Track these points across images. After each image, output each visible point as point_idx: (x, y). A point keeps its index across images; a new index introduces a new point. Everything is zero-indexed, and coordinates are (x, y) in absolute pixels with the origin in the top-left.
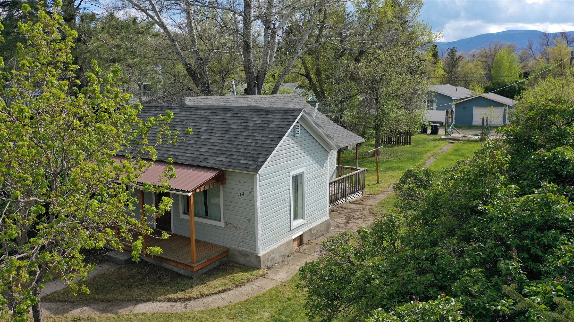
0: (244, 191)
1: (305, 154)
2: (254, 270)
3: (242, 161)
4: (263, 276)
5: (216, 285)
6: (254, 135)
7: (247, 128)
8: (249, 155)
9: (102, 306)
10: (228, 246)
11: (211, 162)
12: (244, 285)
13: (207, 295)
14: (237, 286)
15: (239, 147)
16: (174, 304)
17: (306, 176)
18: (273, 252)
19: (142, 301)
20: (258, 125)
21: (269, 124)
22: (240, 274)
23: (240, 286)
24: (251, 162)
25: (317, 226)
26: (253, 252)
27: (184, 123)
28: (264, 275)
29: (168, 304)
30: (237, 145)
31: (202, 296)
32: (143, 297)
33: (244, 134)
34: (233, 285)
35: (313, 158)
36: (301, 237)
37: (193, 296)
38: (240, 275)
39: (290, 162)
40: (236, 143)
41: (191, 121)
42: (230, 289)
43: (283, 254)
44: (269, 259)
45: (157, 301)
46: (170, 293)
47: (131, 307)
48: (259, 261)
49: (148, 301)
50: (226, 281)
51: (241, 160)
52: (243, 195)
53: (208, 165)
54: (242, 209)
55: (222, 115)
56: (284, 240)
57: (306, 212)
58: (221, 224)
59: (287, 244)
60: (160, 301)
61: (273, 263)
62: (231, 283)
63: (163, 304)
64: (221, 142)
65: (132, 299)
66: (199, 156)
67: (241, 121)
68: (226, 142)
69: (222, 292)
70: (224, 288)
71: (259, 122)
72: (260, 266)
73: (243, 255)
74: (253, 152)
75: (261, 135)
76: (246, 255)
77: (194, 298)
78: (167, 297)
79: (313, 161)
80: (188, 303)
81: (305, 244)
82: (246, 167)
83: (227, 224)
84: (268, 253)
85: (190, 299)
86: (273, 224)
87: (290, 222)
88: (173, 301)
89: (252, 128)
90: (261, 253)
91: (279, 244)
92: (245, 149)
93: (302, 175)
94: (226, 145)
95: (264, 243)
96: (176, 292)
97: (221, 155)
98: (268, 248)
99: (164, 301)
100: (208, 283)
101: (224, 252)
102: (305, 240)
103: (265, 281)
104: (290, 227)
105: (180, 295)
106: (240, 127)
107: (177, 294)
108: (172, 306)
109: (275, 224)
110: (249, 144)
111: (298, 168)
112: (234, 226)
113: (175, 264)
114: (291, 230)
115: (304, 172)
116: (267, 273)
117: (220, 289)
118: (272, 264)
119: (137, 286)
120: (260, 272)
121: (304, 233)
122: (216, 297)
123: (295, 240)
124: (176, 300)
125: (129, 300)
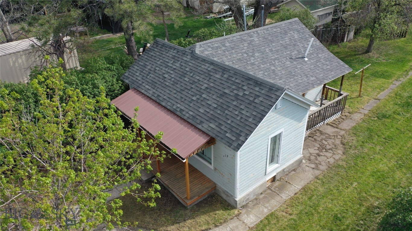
1: (285, 118)
3: (227, 135)
4: (238, 216)
6: (241, 107)
7: (237, 97)
8: (234, 130)
10: (216, 183)
11: (205, 127)
12: (221, 225)
14: (216, 226)
15: (228, 117)
17: (284, 134)
18: (248, 195)
20: (246, 97)
21: (255, 99)
23: (218, 226)
24: (234, 139)
25: (290, 165)
26: (233, 195)
30: (227, 114)
33: (234, 103)
35: (293, 118)
36: (274, 177)
38: (220, 214)
39: (270, 129)
40: (226, 112)
41: (197, 73)
42: (210, 228)
43: (256, 193)
44: (244, 200)
46: (169, 224)
48: (236, 204)
50: (209, 219)
52: (227, 157)
53: (203, 129)
56: (259, 183)
57: (281, 158)
58: (212, 167)
59: (261, 185)
64: (216, 106)
66: (198, 117)
68: (219, 108)
72: (237, 206)
73: (225, 194)
74: (237, 127)
75: (247, 109)
79: (292, 121)
81: (277, 180)
82: (230, 143)
83: (215, 169)
84: (244, 196)
87: (266, 168)
89: (241, 98)
90: (237, 199)
91: (254, 188)
92: (232, 122)
93: (280, 134)
94: (219, 112)
95: (241, 190)
96: (173, 224)
98: (245, 192)
101: (213, 188)
102: (277, 178)
104: (266, 172)
106: (232, 94)
107: (173, 227)
109: (252, 175)
110: (236, 117)
111: (277, 130)
112: (220, 172)
114: (265, 175)
115: (282, 132)
116: (241, 213)
118: (246, 203)
120: (236, 212)
121: (277, 174)
123: (268, 181)
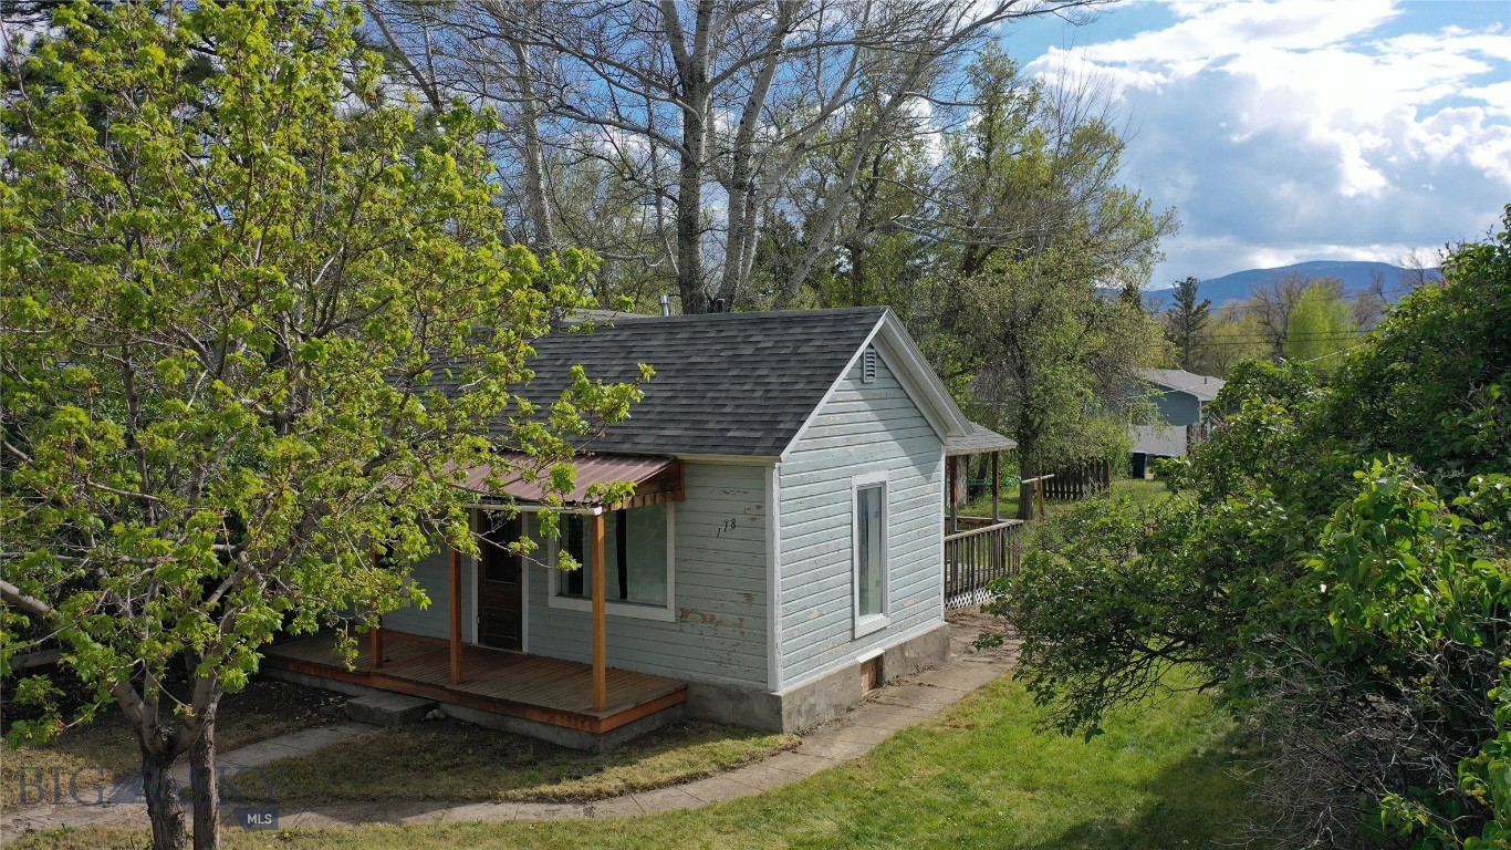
0: (734, 517)
1: (888, 436)
2: (765, 735)
3: (730, 434)
4: (793, 749)
5: (667, 766)
6: (757, 373)
7: (735, 360)
8: (751, 418)
9: (353, 809)
10: (685, 675)
11: (646, 442)
12: (743, 767)
13: (646, 788)
14: (725, 768)
15: (719, 402)
16: (555, 807)
17: (891, 496)
18: (811, 689)
19: (465, 801)
20: (768, 352)
21: (797, 347)
22: (728, 742)
24: (758, 434)
25: (918, 638)
26: (760, 686)
27: (560, 362)
28: (794, 747)
29: (541, 808)
30: (713, 398)
31: (632, 788)
32: (467, 791)
33: (731, 373)
34: (714, 765)
35: (908, 450)
36: (878, 661)
37: (607, 789)
38: (729, 747)
39: (851, 449)
40: (710, 395)
41: (580, 356)
42: (706, 775)
43: (835, 702)
44: (803, 709)
45: (507, 799)
46: (539, 783)
47: (438, 813)
48: (778, 712)
49: (480, 799)
50: (693, 758)
51: (729, 430)
52: (734, 526)
53: (638, 449)
54: (728, 566)
55: (663, 337)
56: (837, 664)
57: (890, 596)
58: (669, 615)
59: (846, 674)
60: (515, 800)
61: (811, 722)
62: (707, 761)
63: (523, 807)
64: (669, 394)
65: (438, 793)
67: (718, 347)
68: (683, 394)
69: (685, 782)
70: (690, 771)
71: (770, 345)
72: (781, 724)
73: (730, 697)
74: (760, 411)
75: (779, 372)
76: (737, 695)
77: (610, 795)
78: (534, 791)
79: (906, 460)
80: (594, 804)
81: (889, 683)
82: (746, 447)
83: (683, 614)
84: (800, 690)
85: (599, 795)
86: (811, 612)
87: (853, 617)
88: (551, 802)
89: (752, 359)
90: (782, 690)
91: (825, 673)
92: (738, 406)
93: (879, 490)
94: (684, 402)
95: (790, 663)
96: (558, 781)
97: (672, 425)
98: (799, 680)
99: (525, 801)
100: (642, 762)
101: (677, 691)
102: (890, 672)
103: (800, 759)
104: (853, 629)
105: (568, 786)
106: (716, 360)
107: (561, 786)
108: (554, 812)
109: (816, 613)
110: (748, 394)
111: (873, 469)
112: (704, 617)
113: (545, 719)
114: (853, 639)
115: (884, 483)
116: (800, 743)
117: (680, 773)
118: (808, 724)
119: (445, 769)
120: (782, 740)
121: (886, 653)
122: (671, 791)
123: (864, 666)
124: (561, 799)
125: (428, 798)
